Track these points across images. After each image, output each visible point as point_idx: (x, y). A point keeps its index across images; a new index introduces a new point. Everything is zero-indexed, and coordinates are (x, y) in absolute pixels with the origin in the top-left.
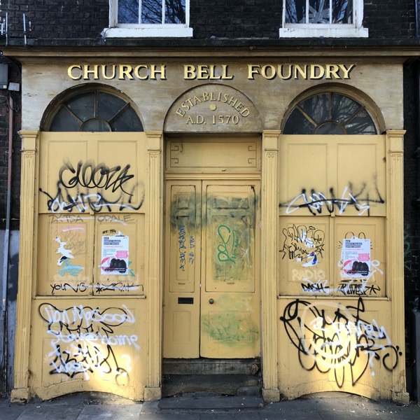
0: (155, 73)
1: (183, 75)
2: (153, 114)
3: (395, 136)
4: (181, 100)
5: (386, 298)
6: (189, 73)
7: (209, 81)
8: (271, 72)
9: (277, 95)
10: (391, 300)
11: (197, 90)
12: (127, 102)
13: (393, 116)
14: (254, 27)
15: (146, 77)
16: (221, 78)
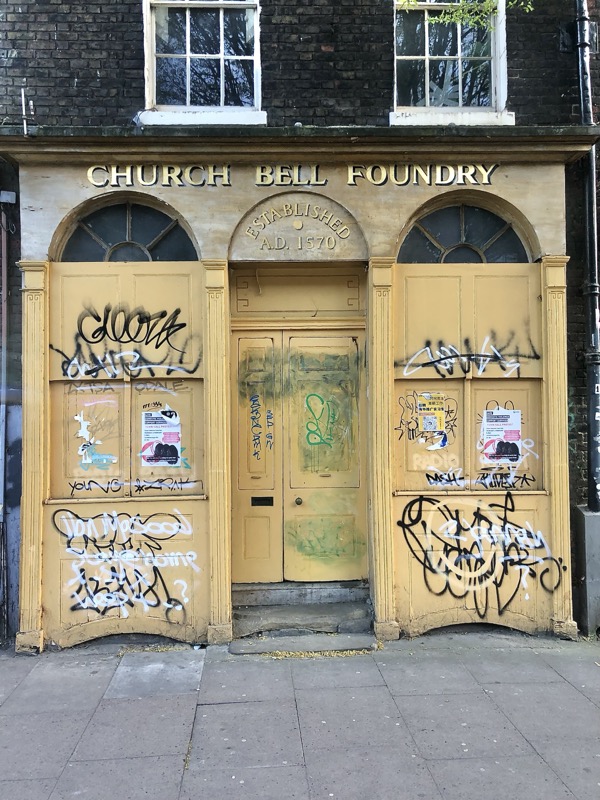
0: (215, 177)
1: (255, 179)
2: (211, 236)
3: (554, 264)
4: (253, 215)
5: (544, 492)
6: (263, 177)
7: (292, 188)
8: (381, 174)
9: (389, 207)
10: (550, 494)
11: (276, 202)
12: (174, 218)
13: (550, 235)
14: (354, 111)
15: (201, 183)
16: (309, 184)
